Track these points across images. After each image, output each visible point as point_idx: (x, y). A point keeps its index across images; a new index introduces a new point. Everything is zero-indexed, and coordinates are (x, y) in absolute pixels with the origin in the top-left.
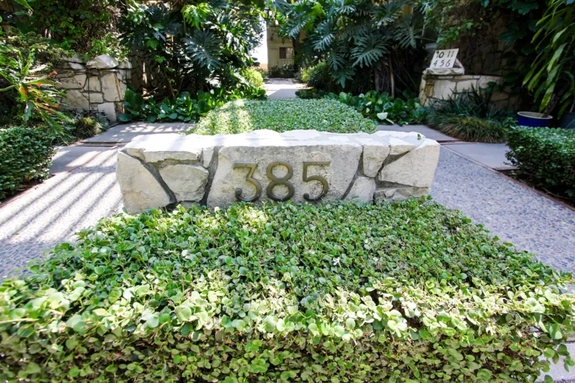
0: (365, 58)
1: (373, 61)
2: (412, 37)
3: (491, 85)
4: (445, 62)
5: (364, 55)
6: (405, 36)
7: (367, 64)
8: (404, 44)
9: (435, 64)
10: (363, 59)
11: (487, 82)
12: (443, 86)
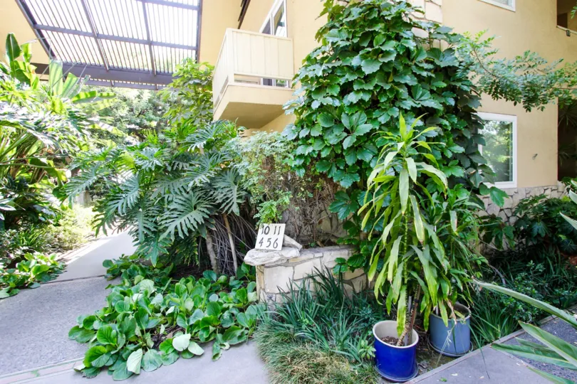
0: (183, 223)
1: (190, 231)
2: (235, 201)
3: (341, 262)
4: (272, 241)
5: (177, 222)
6: (227, 199)
7: (181, 235)
8: (226, 209)
9: (261, 242)
10: (176, 228)
11: (334, 258)
12: (275, 275)
